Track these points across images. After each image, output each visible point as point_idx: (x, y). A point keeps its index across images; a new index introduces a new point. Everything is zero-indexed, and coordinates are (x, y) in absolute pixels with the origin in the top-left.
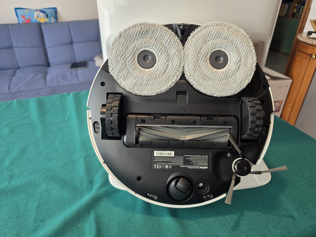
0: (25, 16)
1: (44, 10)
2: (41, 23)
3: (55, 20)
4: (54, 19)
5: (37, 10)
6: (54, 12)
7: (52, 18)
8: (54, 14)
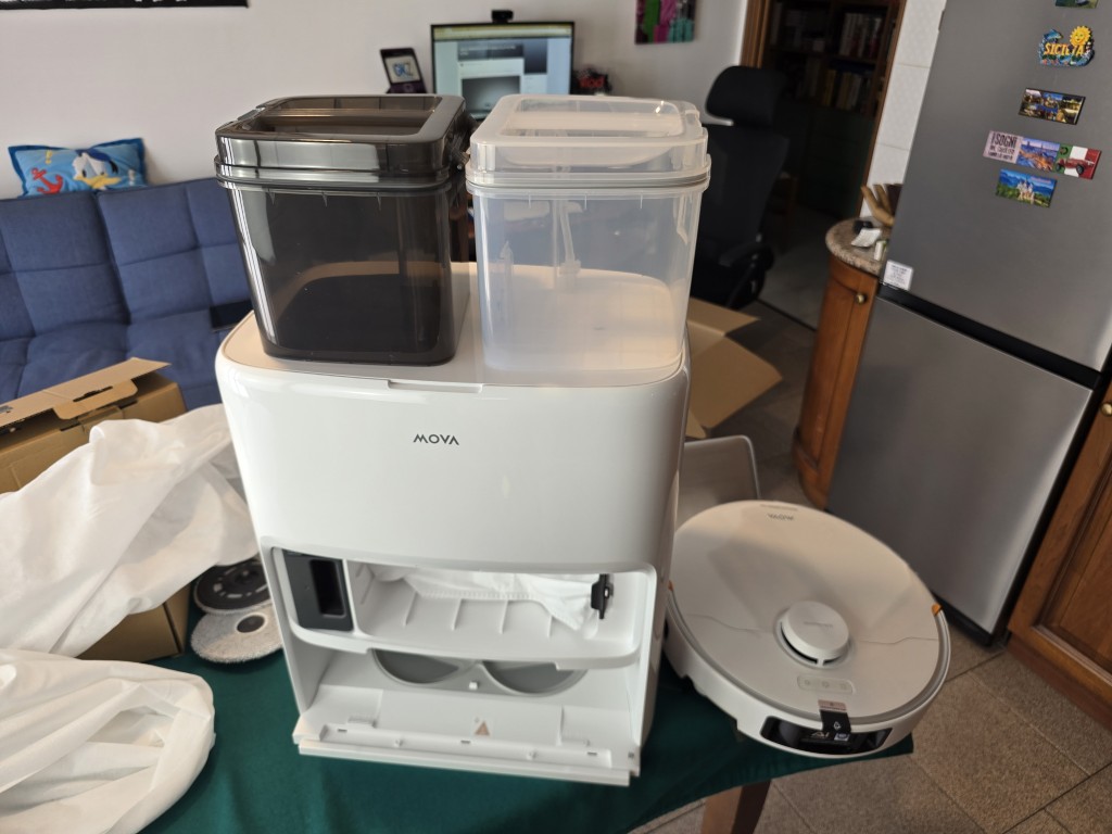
0: (44, 172)
1: (102, 150)
2: (98, 191)
3: (139, 176)
4: (134, 175)
5: (80, 152)
6: (136, 154)
7: (131, 172)
8: (137, 160)
